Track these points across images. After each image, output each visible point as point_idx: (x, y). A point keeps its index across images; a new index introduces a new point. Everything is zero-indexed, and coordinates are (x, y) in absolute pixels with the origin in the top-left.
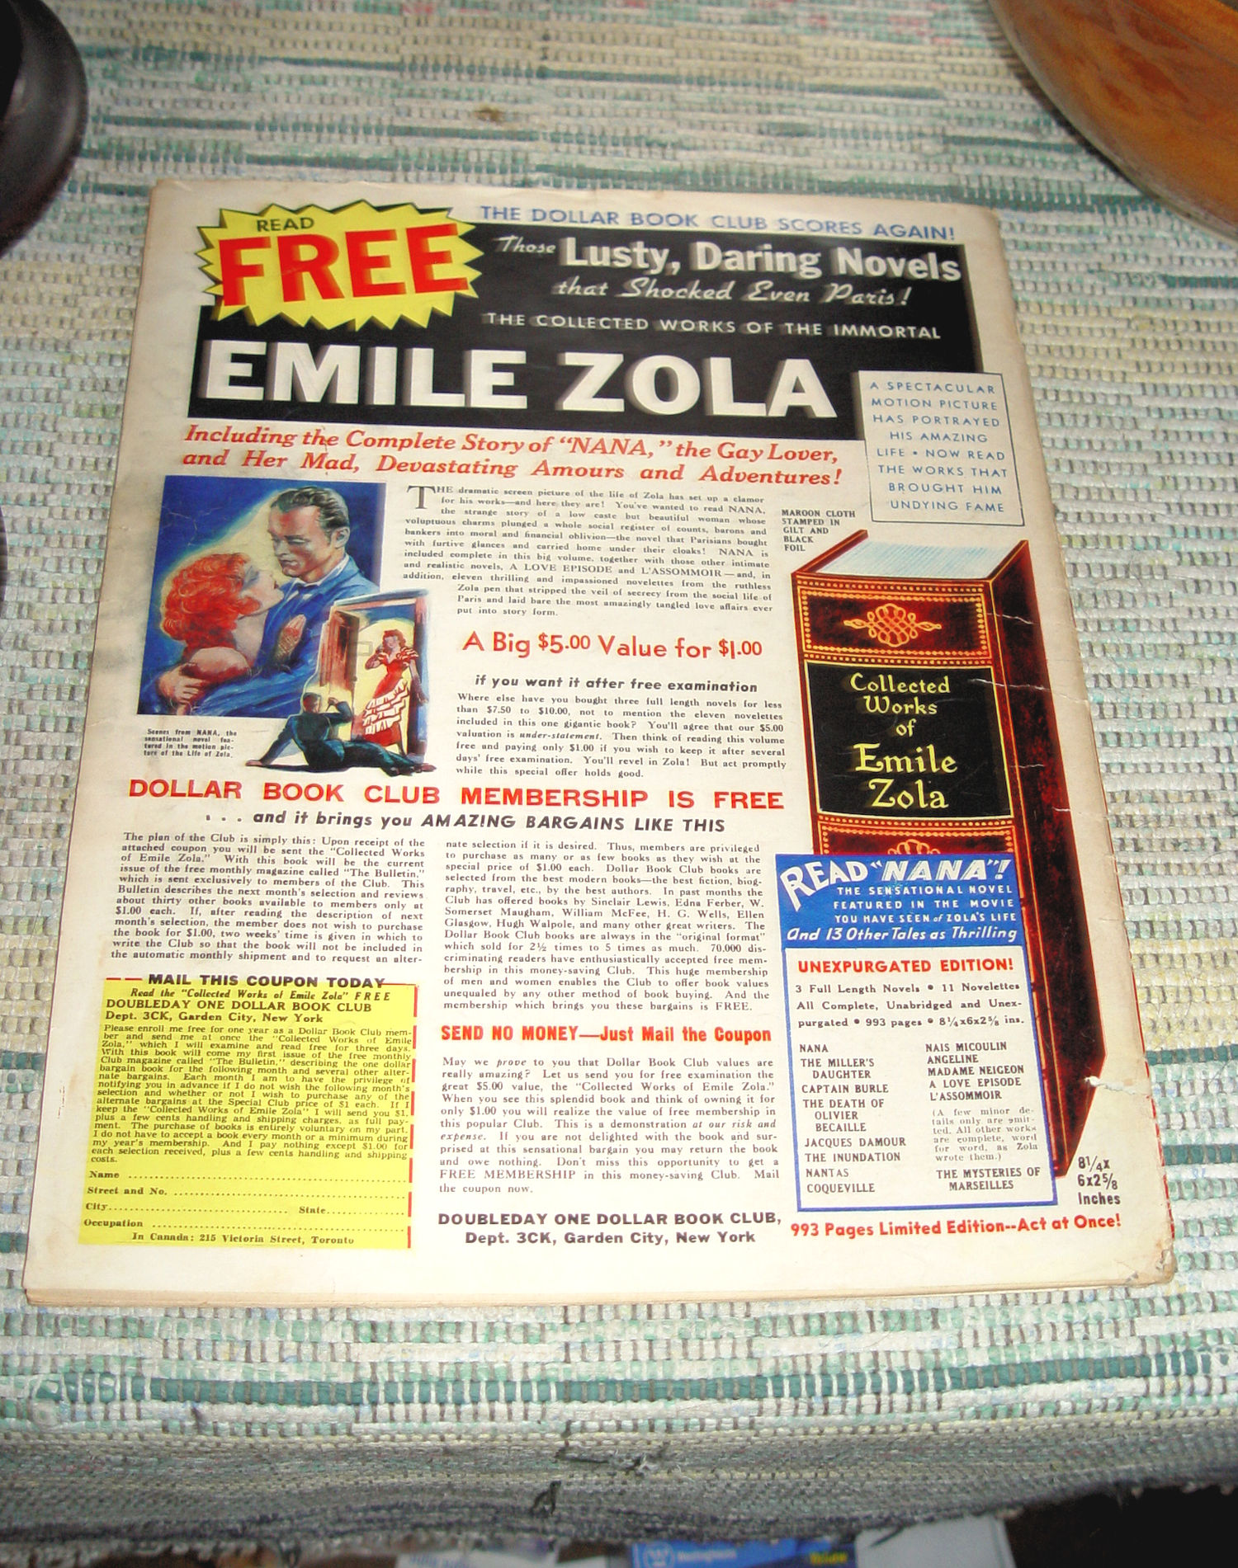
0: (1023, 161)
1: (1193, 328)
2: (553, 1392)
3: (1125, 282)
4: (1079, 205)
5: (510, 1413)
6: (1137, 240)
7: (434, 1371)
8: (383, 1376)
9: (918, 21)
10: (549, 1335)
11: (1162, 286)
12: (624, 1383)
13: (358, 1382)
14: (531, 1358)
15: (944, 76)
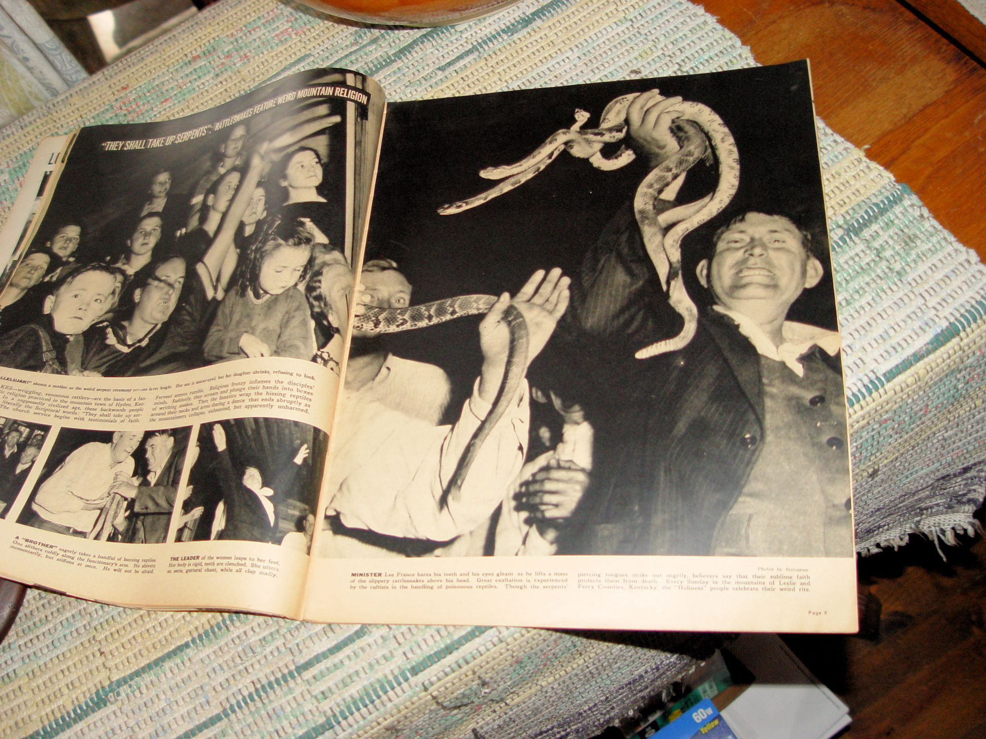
0: (357, 59)
1: (462, 82)
2: (409, 675)
3: (423, 82)
4: (389, 62)
5: (396, 694)
6: (420, 61)
7: (356, 696)
8: (337, 711)
9: (286, 30)
10: (395, 653)
11: (439, 73)
12: (435, 653)
13: (328, 719)
14: (392, 667)
15: (308, 47)
